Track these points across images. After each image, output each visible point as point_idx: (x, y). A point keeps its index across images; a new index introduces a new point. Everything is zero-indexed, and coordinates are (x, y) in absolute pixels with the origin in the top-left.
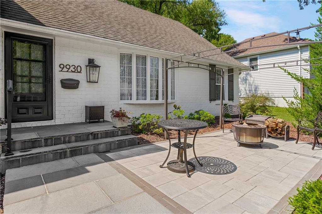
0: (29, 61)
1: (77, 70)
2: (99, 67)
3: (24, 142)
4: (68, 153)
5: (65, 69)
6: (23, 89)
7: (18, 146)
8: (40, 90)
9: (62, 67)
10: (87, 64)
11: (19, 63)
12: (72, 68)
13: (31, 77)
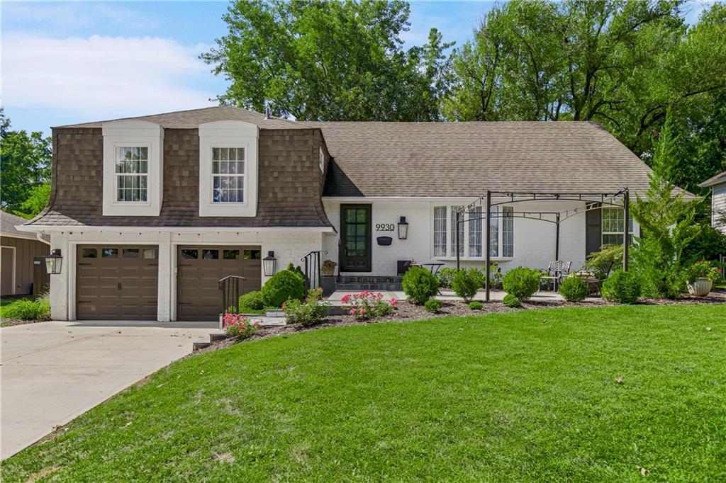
0: (356, 224)
1: (390, 228)
2: (407, 224)
3: (346, 277)
4: (369, 287)
5: (381, 229)
6: (351, 247)
7: (344, 280)
8: (363, 247)
9: (378, 226)
10: (399, 222)
11: (349, 226)
12: (386, 227)
13: (356, 236)
